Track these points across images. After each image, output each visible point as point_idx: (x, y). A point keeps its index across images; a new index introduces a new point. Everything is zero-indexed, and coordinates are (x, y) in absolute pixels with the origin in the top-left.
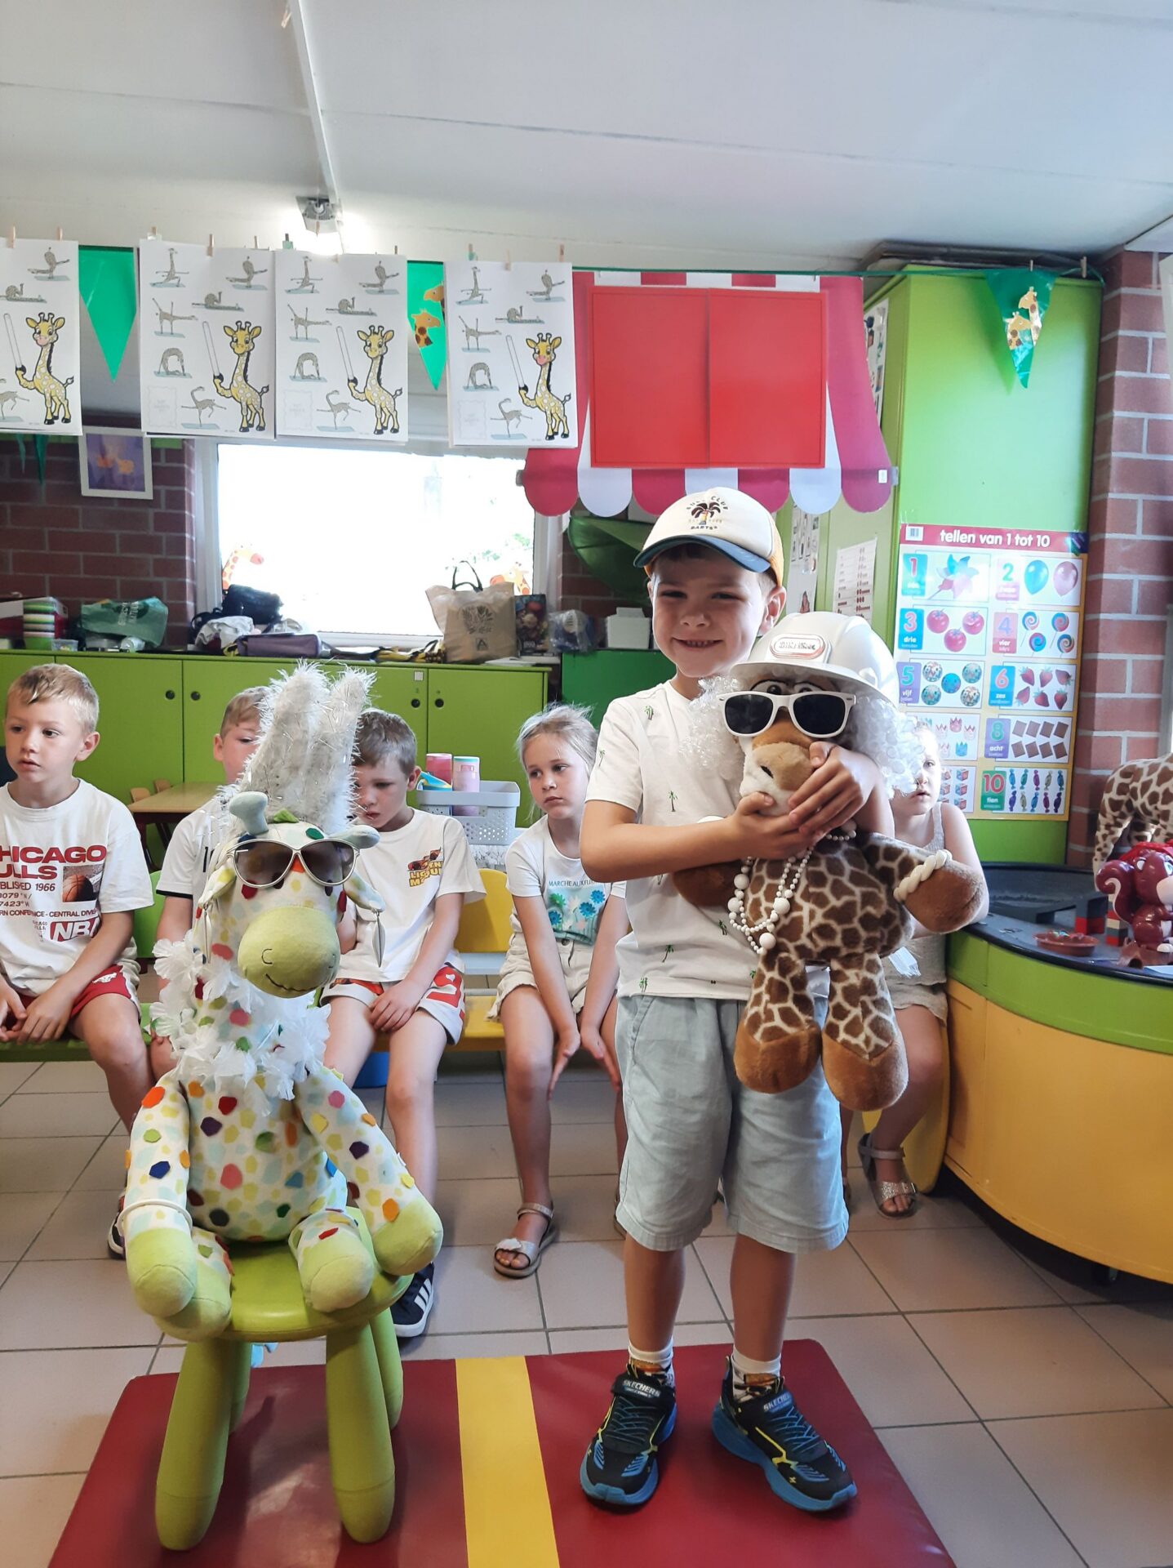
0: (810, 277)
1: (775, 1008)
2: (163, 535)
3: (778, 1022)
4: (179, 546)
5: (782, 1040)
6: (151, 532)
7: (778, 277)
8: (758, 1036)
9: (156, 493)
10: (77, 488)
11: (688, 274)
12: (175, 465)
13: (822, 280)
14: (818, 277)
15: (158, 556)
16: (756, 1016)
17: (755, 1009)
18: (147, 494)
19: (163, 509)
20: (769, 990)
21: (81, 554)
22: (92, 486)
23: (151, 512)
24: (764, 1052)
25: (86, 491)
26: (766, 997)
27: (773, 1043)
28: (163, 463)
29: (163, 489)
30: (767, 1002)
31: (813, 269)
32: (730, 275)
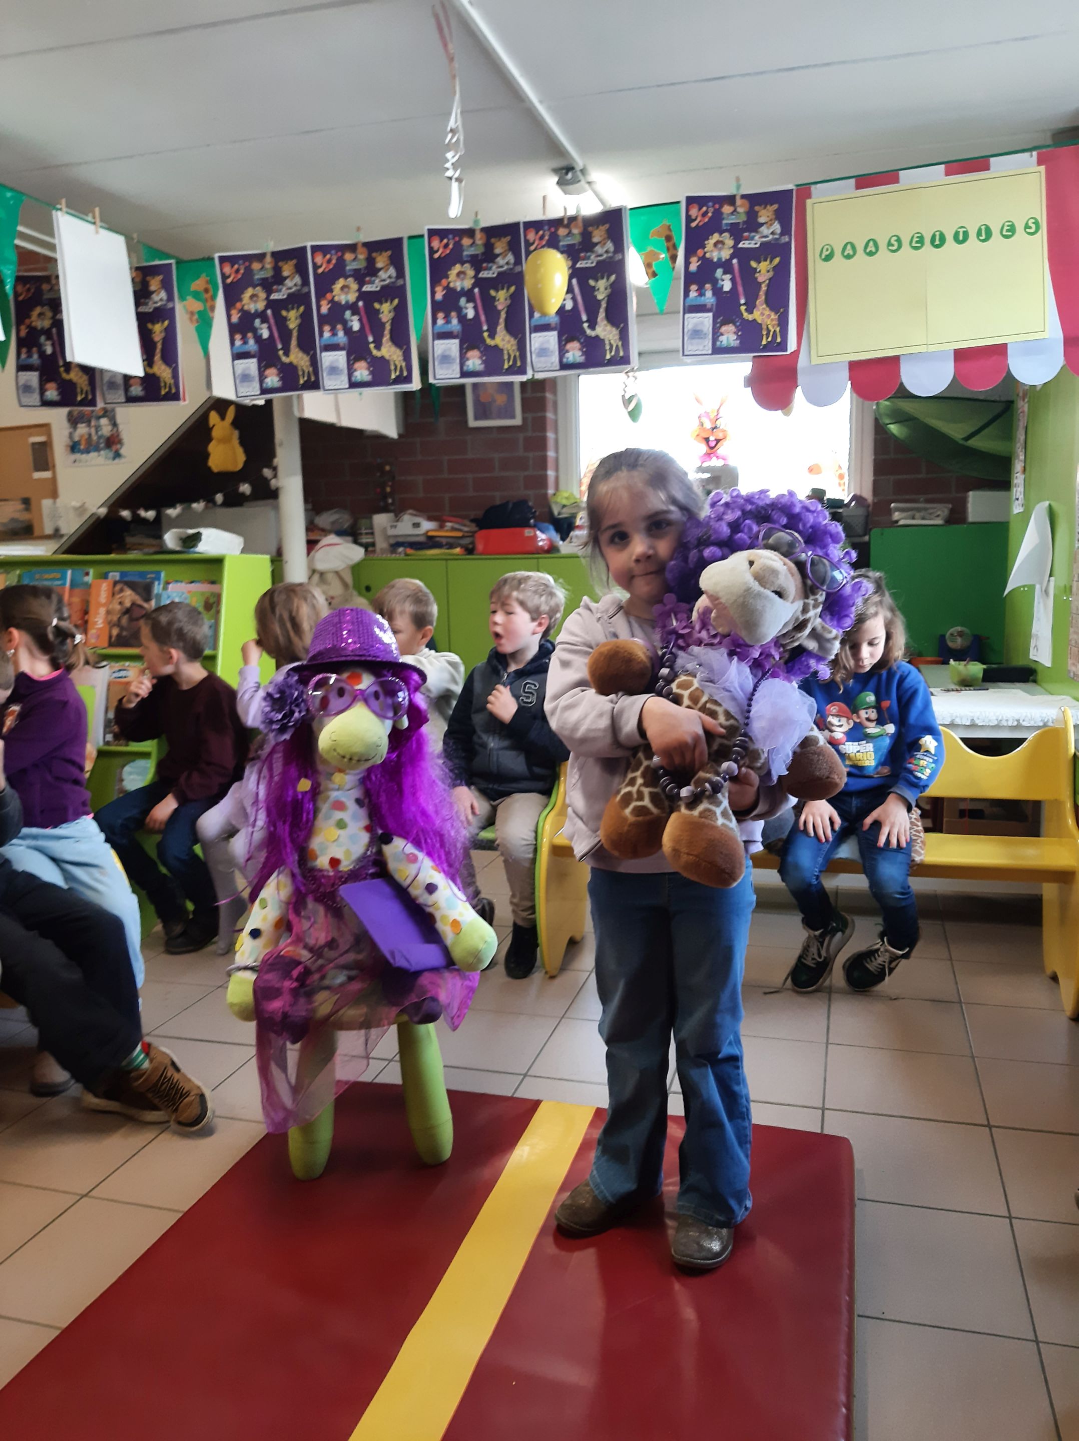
0: (1027, 155)
1: (646, 791)
2: (531, 455)
3: (647, 802)
4: (543, 463)
5: (648, 818)
6: (521, 453)
7: (992, 160)
8: (628, 811)
9: (524, 419)
10: (466, 422)
11: (901, 173)
12: (539, 395)
13: (1039, 155)
14: (1035, 153)
15: (526, 473)
16: (629, 794)
17: (628, 789)
18: (517, 421)
19: (529, 434)
20: (644, 775)
21: (470, 476)
22: (476, 418)
23: (521, 436)
24: (631, 825)
25: (472, 423)
26: (640, 781)
27: (640, 818)
28: (529, 394)
29: (529, 416)
30: (641, 785)
31: (1030, 147)
32: (943, 166)
